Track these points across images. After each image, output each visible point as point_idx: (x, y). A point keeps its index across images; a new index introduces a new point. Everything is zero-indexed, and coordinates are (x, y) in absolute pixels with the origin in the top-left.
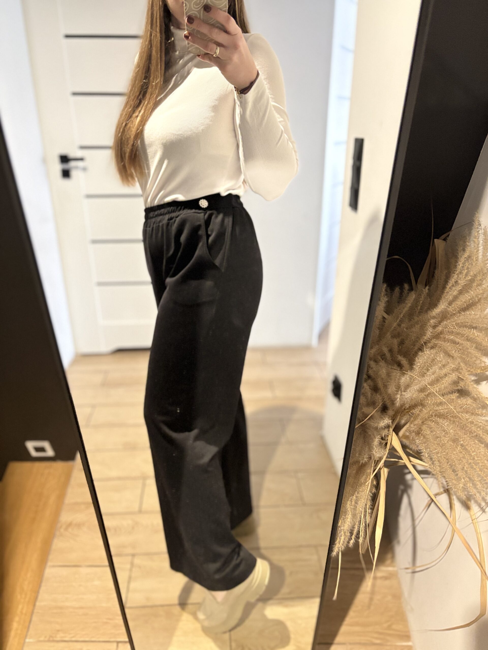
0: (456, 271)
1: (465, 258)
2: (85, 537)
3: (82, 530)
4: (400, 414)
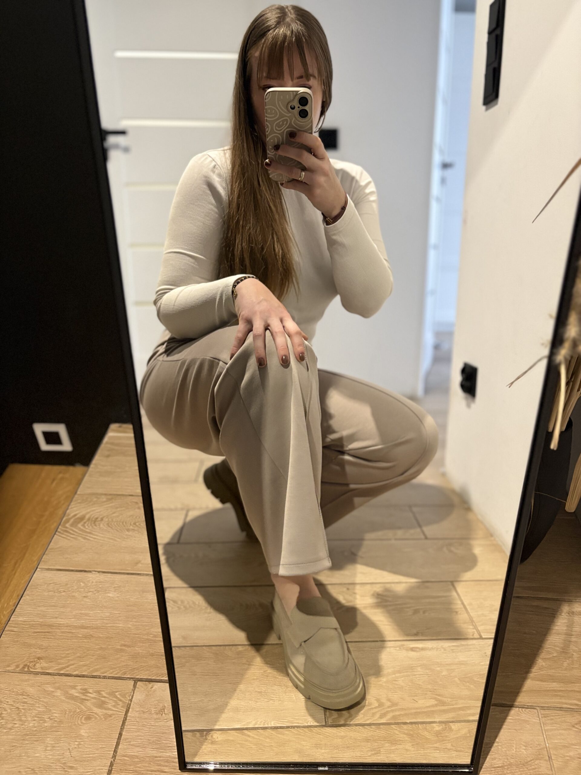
2: (102, 535)
3: (98, 526)
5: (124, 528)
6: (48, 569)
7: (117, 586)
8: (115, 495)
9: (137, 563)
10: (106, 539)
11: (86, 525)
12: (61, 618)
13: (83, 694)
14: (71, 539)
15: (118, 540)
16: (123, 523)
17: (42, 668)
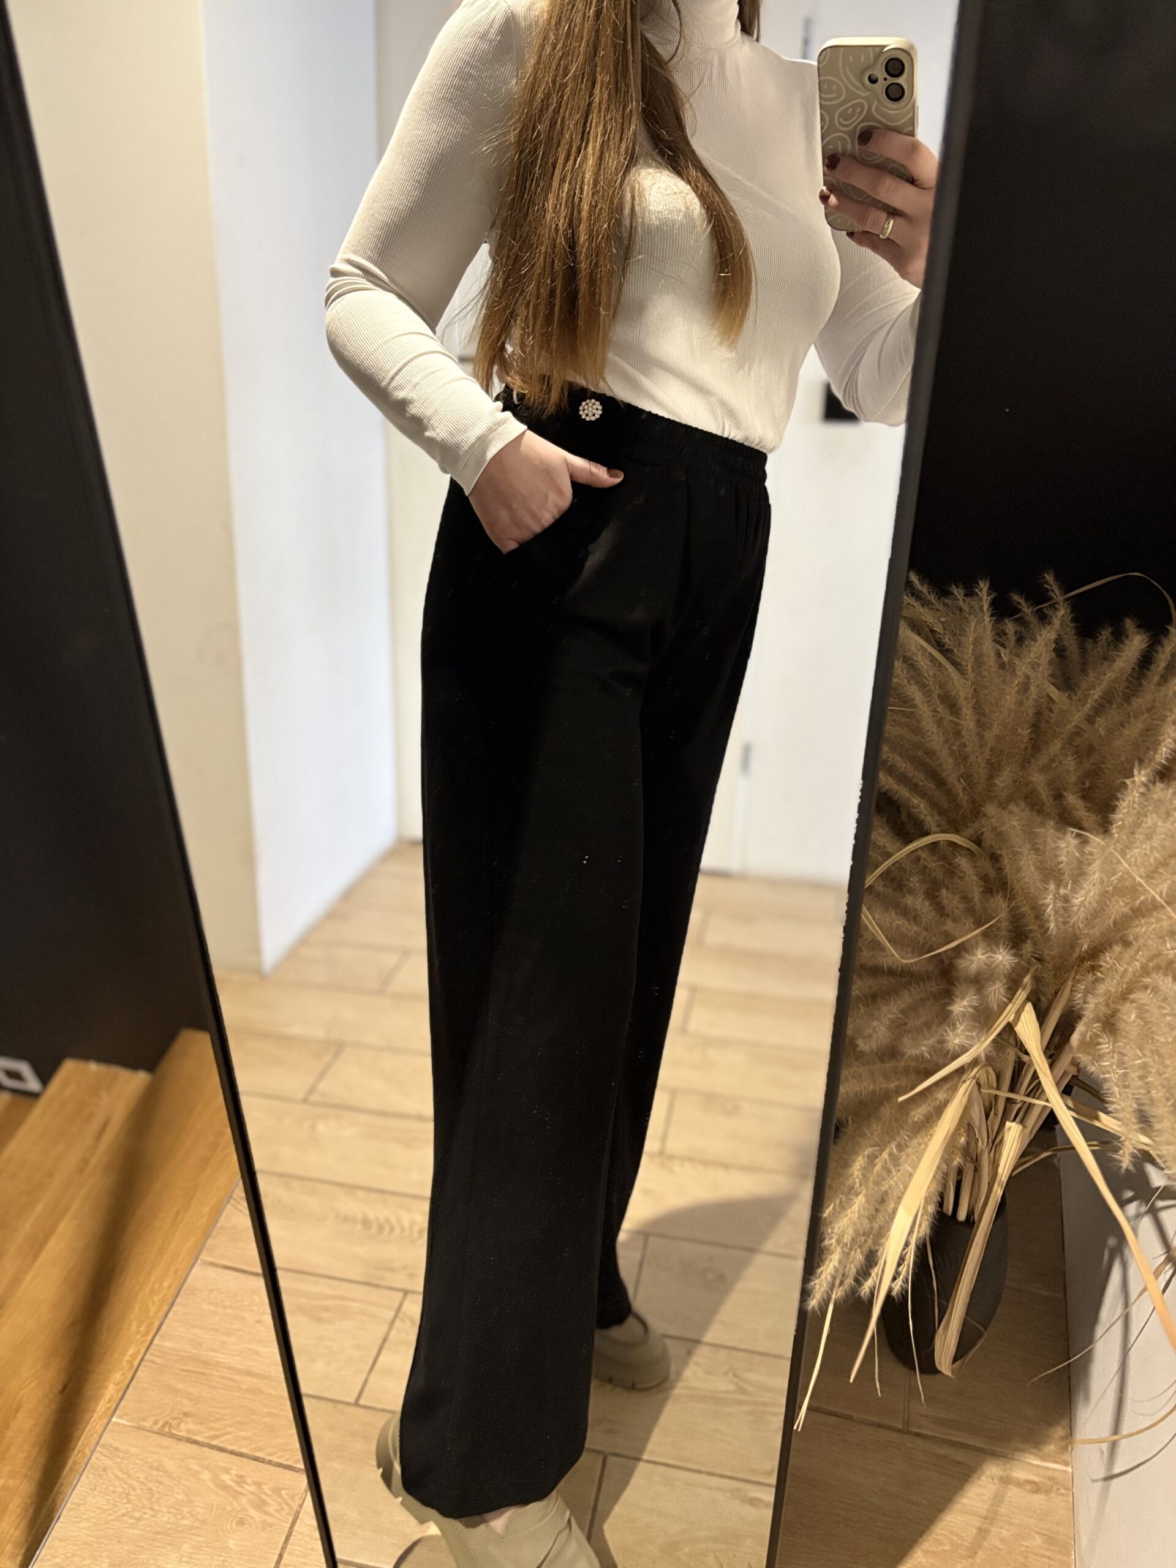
4: (1073, 973)
12: (222, 1353)
13: (238, 1483)
17: (188, 1431)
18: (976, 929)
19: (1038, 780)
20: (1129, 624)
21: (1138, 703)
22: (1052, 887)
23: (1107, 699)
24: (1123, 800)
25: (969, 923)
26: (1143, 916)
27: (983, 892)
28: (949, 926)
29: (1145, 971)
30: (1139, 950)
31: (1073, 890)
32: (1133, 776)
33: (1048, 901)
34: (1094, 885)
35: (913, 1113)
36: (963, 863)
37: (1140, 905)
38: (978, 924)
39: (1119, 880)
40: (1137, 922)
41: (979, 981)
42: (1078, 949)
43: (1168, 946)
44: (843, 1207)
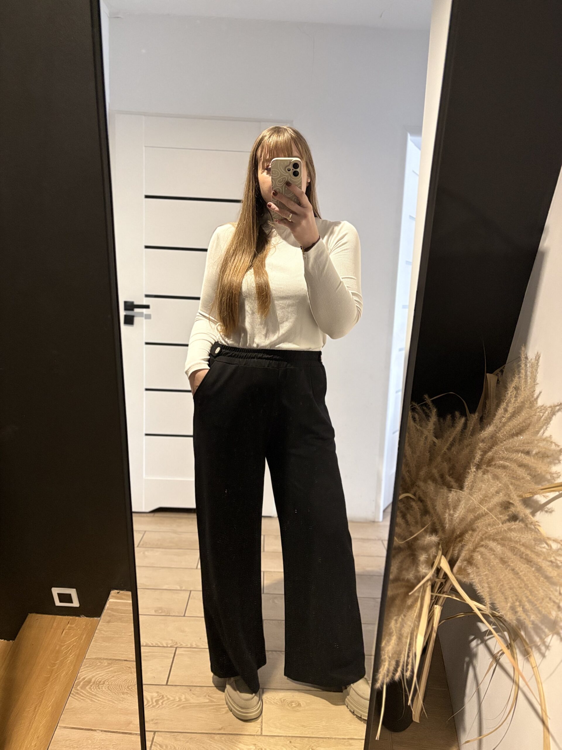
0: (506, 400)
1: (513, 387)
2: (104, 698)
3: (101, 690)
4: (453, 544)
5: (120, 691)
6: (65, 727)
7: (114, 743)
8: (114, 660)
9: (129, 724)
10: (106, 701)
11: (92, 688)
14: (82, 701)
15: (116, 702)
16: (119, 687)
18: (422, 529)
19: (435, 471)
20: (457, 414)
21: (466, 442)
22: (447, 511)
23: (454, 440)
24: (468, 478)
25: (419, 527)
26: (479, 520)
27: (420, 515)
28: (412, 529)
29: (482, 539)
30: (479, 532)
31: (454, 511)
32: (471, 469)
33: (446, 516)
34: (463, 509)
35: (408, 602)
36: (413, 504)
37: (477, 516)
38: (423, 527)
39: (469, 507)
40: (477, 522)
41: (426, 549)
42: (455, 534)
43: (489, 529)
44: (388, 642)
